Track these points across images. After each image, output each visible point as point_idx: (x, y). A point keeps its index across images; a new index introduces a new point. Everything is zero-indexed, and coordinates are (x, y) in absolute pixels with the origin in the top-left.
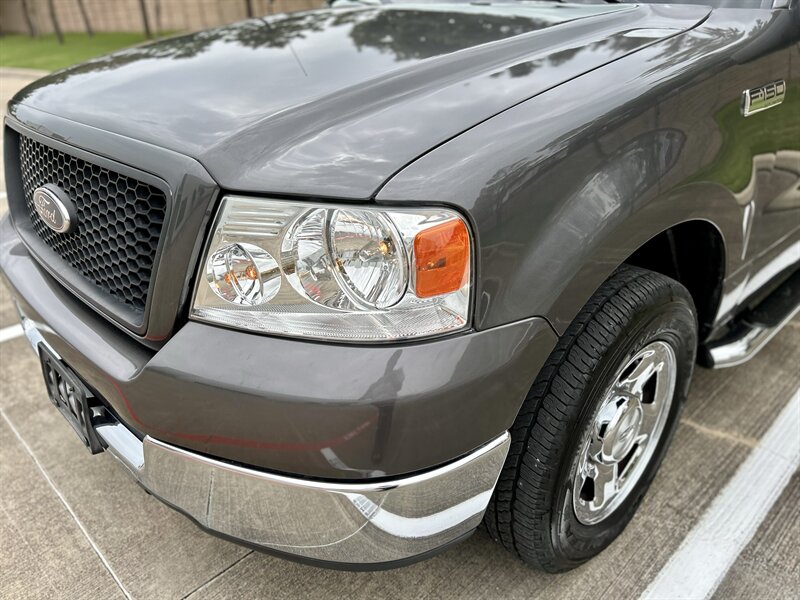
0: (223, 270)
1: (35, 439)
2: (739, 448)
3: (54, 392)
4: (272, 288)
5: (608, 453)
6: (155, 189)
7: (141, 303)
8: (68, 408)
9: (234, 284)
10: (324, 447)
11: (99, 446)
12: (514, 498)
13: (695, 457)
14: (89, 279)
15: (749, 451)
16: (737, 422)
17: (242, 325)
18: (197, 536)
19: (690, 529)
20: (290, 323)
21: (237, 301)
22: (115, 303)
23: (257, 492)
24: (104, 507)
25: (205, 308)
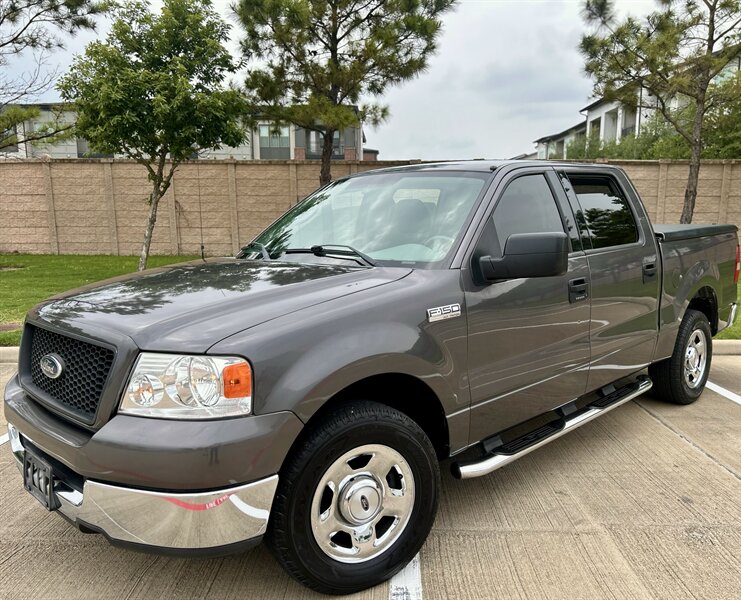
0: (137, 388)
6: (109, 351)
7: (94, 410)
8: (37, 489)
9: (141, 395)
17: (143, 414)
22: (80, 412)
25: (125, 408)
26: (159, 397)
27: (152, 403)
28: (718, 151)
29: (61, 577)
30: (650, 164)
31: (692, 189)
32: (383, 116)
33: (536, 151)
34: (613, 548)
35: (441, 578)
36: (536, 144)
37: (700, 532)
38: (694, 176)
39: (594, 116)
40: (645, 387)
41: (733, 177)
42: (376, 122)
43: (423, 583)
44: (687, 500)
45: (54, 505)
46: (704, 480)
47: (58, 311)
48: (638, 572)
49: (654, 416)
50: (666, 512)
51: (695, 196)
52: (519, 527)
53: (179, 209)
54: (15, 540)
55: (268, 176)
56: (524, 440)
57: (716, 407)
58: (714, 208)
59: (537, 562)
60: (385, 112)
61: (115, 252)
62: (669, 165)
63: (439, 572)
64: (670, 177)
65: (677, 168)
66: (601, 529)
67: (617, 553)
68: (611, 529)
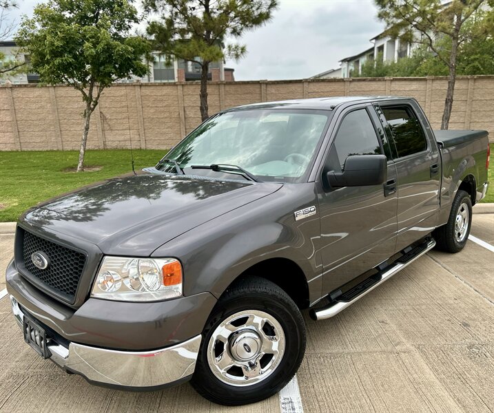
0: (103, 280)
6: (81, 254)
7: (73, 294)
8: (34, 342)
9: (106, 285)
14: (52, 286)
22: (63, 294)
25: (96, 293)
26: (118, 285)
27: (114, 290)
28: (464, 68)
29: (57, 400)
30: (421, 80)
31: (450, 98)
32: (242, 52)
33: (340, 67)
34: (422, 363)
35: (312, 390)
36: (340, 63)
37: (477, 348)
38: (451, 88)
39: (379, 44)
40: (431, 245)
41: (475, 87)
42: (237, 56)
43: (301, 393)
44: (466, 325)
45: (47, 355)
46: (475, 309)
47: (37, 218)
48: (441, 380)
49: (436, 261)
50: (453, 334)
51: (452, 102)
52: (359, 349)
53: (103, 118)
54: (22, 372)
55: (164, 93)
56: (356, 289)
57: (476, 254)
58: (463, 108)
59: (374, 375)
60: (243, 50)
61: (61, 148)
62: (433, 80)
63: (311, 385)
64: (433, 88)
65: (438, 82)
66: (412, 348)
67: (425, 367)
68: (419, 348)
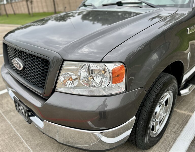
0: (63, 79)
1: (10, 120)
2: (188, 115)
3: (18, 108)
4: (76, 83)
5: (157, 119)
6: (45, 60)
8: (22, 113)
9: (66, 82)
10: (88, 121)
11: (30, 122)
12: (136, 132)
13: (177, 118)
14: (27, 81)
15: (191, 116)
16: (187, 109)
17: (68, 92)
18: (54, 143)
19: (178, 137)
20: (80, 91)
21: (67, 86)
22: (35, 87)
23: (70, 132)
24: (30, 136)
25: (59, 88)
